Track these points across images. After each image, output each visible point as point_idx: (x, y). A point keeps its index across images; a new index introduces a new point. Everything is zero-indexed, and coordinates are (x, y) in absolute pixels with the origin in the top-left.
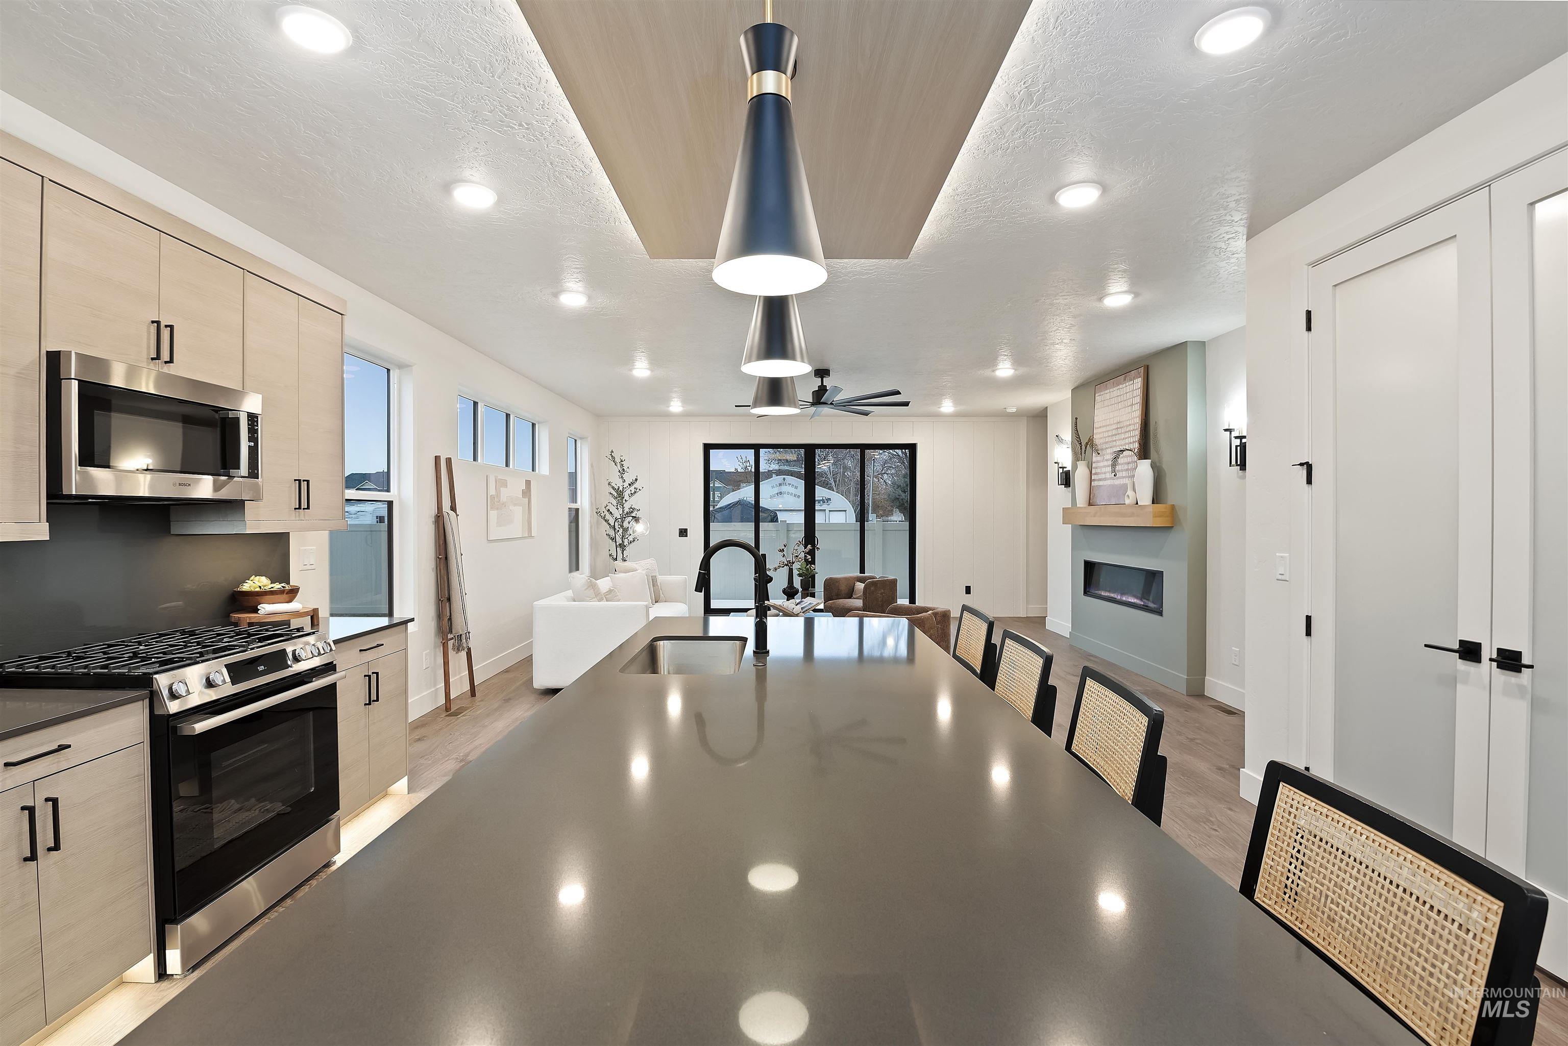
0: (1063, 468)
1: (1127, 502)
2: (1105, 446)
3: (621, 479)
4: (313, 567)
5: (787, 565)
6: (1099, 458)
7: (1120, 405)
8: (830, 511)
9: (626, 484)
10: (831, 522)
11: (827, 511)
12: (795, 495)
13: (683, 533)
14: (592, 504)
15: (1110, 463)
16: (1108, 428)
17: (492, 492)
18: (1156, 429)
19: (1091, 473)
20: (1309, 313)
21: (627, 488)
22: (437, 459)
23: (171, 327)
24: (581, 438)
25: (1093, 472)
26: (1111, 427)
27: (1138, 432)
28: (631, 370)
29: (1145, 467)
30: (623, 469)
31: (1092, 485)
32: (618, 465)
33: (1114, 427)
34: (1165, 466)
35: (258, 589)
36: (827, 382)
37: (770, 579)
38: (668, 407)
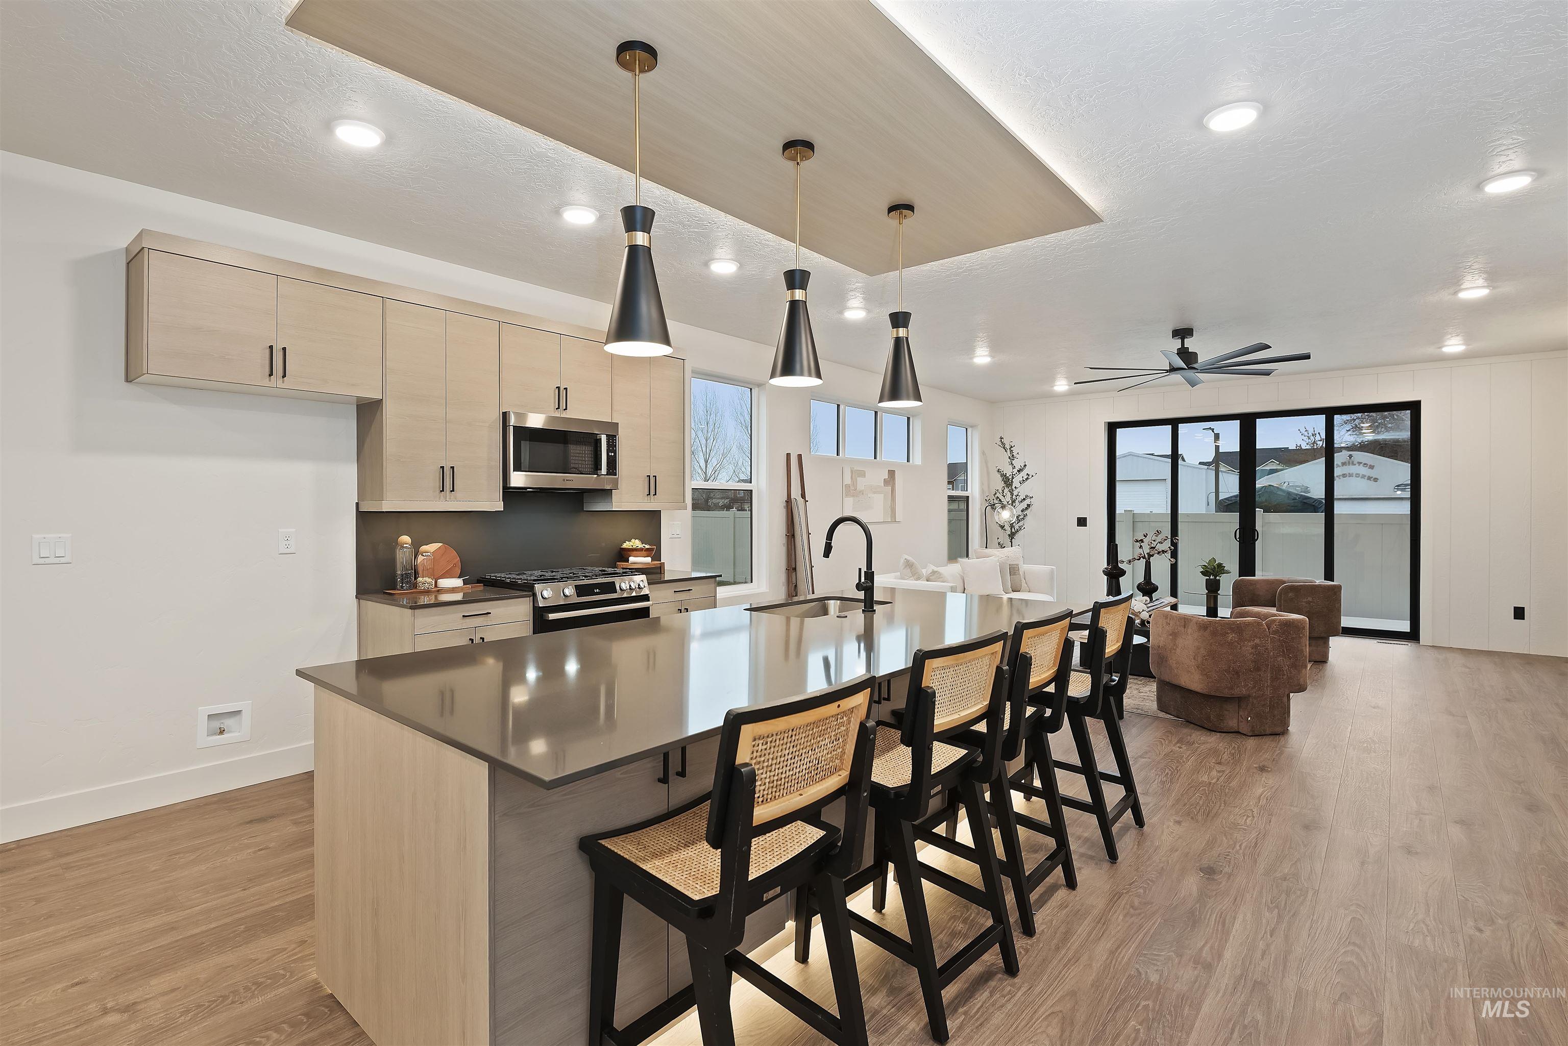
3: (1011, 466)
4: (678, 536)
5: (1144, 558)
9: (1015, 471)
12: (1369, 478)
13: (1082, 522)
14: (982, 491)
17: (848, 481)
21: (1016, 475)
22: (788, 455)
23: (566, 389)
24: (972, 427)
28: (972, 358)
30: (1013, 455)
32: (1008, 450)
35: (631, 547)
36: (1191, 344)
37: (1123, 573)
38: (1053, 387)
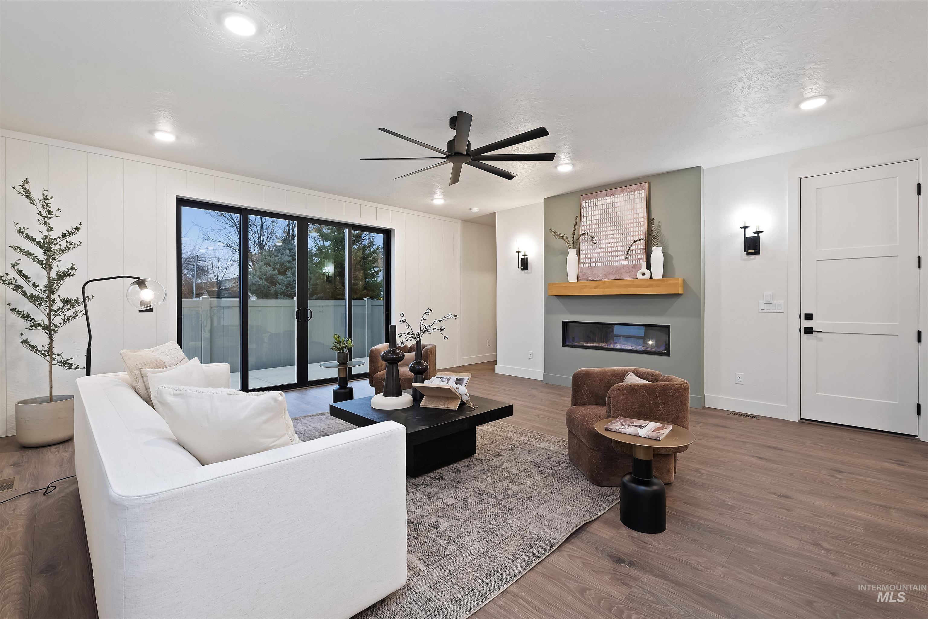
0: (525, 255)
1: (641, 277)
2: (599, 238)
3: (44, 226)
6: (590, 247)
7: (617, 210)
9: (56, 234)
15: (606, 250)
16: (600, 226)
25: (581, 258)
26: (604, 225)
27: (643, 229)
29: (658, 252)
30: (49, 211)
31: (581, 266)
32: (39, 204)
33: (609, 224)
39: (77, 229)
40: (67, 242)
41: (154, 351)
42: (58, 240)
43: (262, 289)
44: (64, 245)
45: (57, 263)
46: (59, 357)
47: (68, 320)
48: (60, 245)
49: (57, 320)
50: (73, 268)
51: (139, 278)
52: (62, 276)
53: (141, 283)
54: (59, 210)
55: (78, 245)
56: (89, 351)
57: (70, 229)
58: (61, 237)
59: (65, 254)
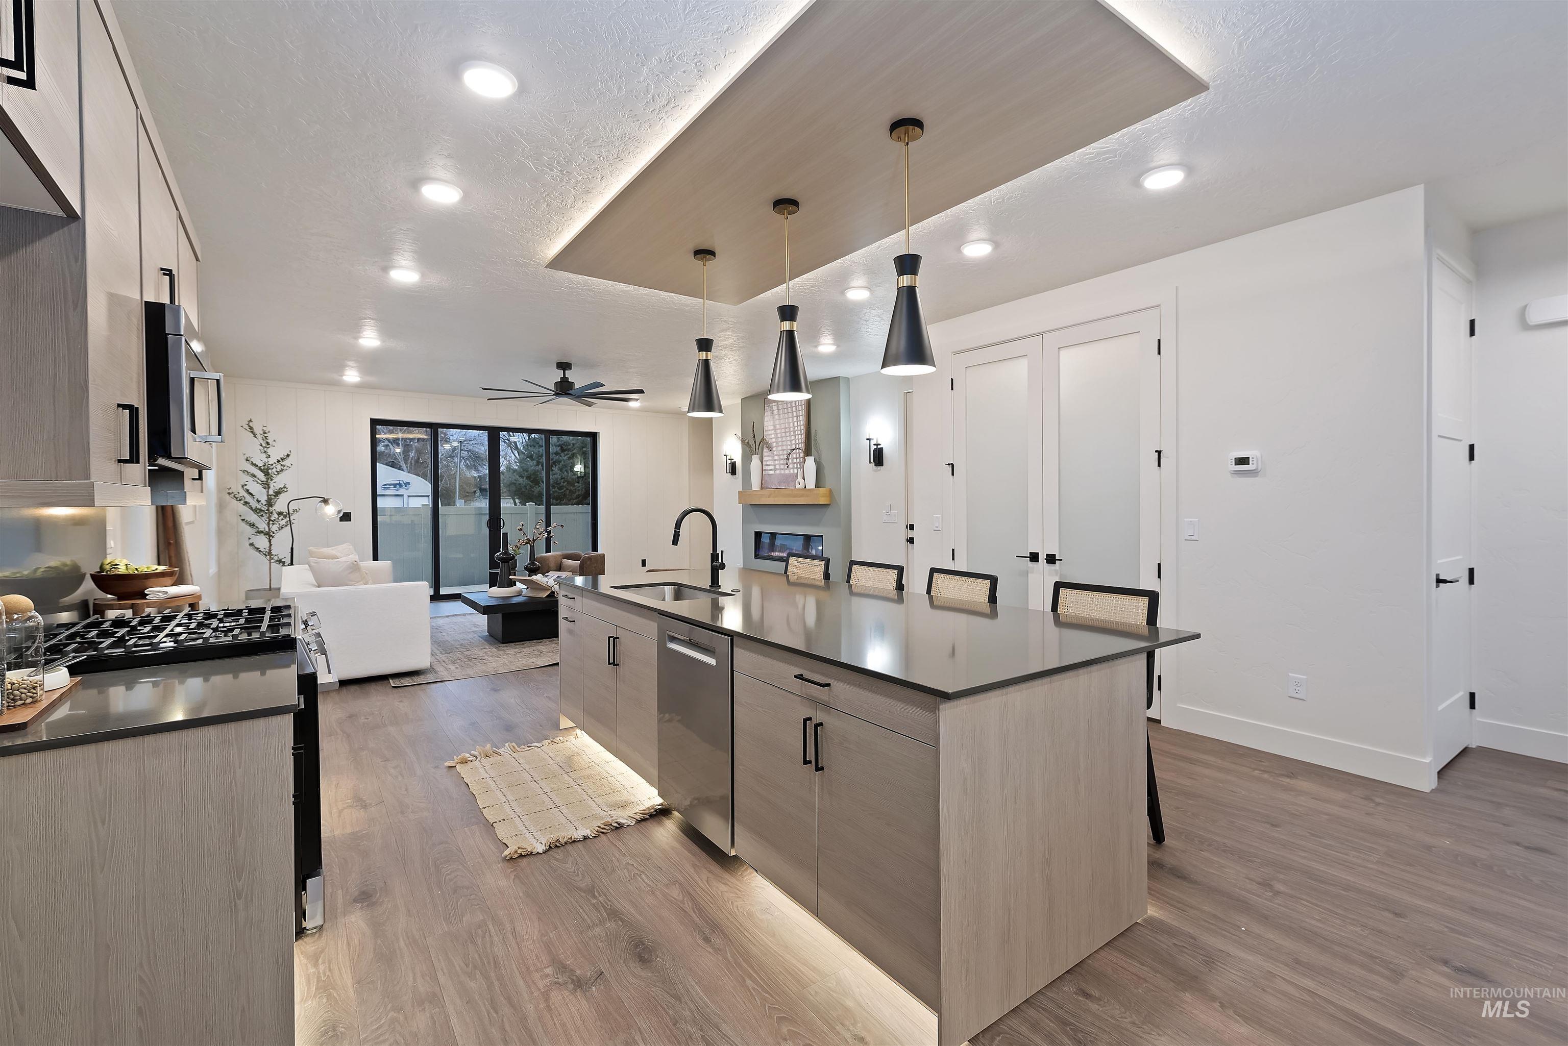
0: (731, 459)
1: (798, 486)
2: (774, 445)
3: (264, 454)
5: (529, 543)
6: (770, 453)
7: (788, 415)
8: (409, 496)
9: (273, 461)
10: (409, 506)
11: (405, 497)
13: (346, 517)
15: (785, 457)
16: (777, 431)
18: (816, 435)
19: (762, 462)
20: (952, 380)
25: (764, 464)
26: (779, 431)
27: (803, 436)
28: (357, 338)
29: (810, 461)
30: (267, 442)
31: (764, 474)
33: (783, 431)
34: (824, 463)
39: (288, 456)
40: (282, 465)
41: (332, 550)
42: (274, 465)
43: (523, 490)
44: (279, 468)
45: (274, 484)
46: (276, 557)
47: (282, 528)
48: (276, 468)
49: (274, 528)
50: (285, 487)
51: (324, 498)
52: (278, 493)
53: (325, 501)
54: (274, 441)
55: (290, 467)
56: (292, 549)
57: (282, 457)
58: (276, 462)
59: (280, 475)
